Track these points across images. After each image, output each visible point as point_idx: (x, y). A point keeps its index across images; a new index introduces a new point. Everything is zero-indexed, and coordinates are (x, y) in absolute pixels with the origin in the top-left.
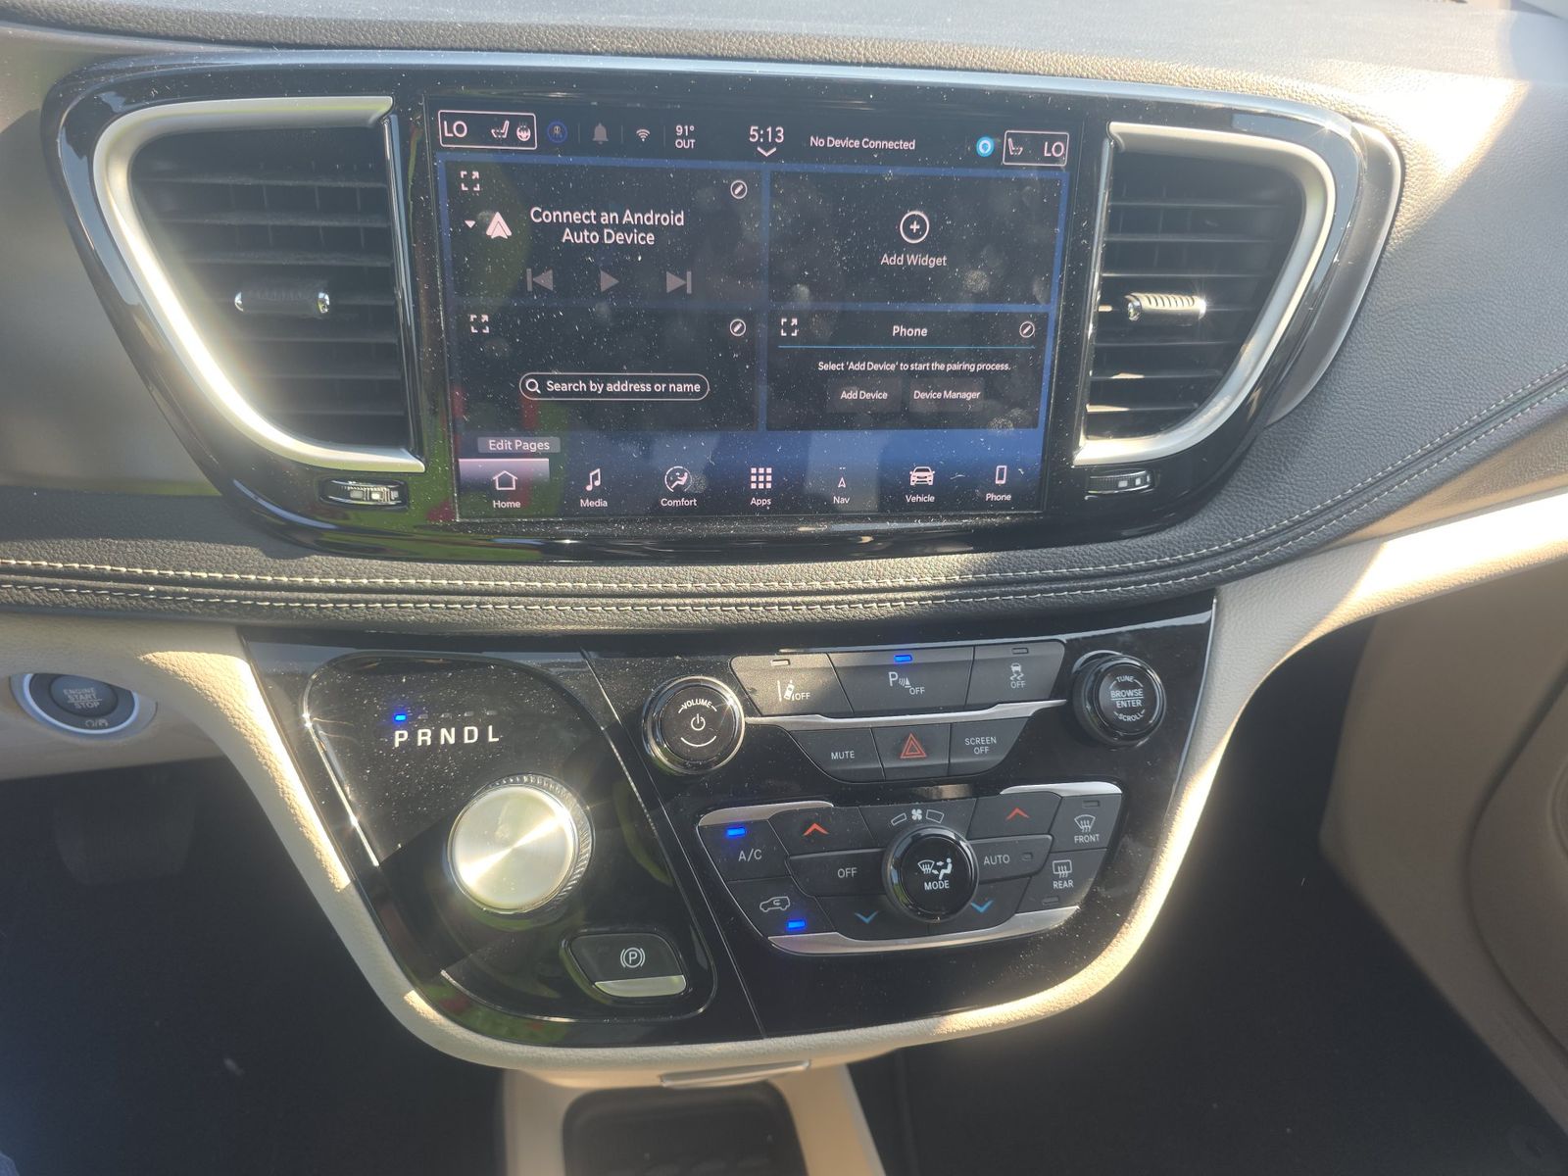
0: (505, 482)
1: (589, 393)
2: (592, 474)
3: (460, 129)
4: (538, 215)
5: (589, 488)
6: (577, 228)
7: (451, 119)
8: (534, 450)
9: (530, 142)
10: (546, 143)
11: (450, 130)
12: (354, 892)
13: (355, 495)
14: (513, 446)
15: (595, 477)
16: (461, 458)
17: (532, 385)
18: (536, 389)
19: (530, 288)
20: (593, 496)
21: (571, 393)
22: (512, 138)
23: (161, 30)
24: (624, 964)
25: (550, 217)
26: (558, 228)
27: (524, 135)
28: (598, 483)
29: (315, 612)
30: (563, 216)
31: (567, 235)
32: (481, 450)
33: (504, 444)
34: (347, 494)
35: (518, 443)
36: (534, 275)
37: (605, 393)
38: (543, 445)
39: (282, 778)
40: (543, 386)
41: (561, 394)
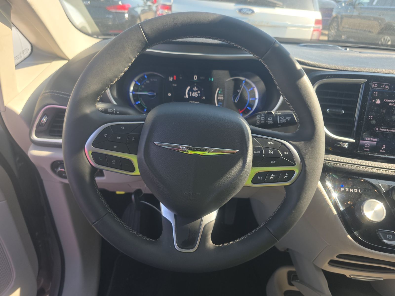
0: (368, 145)
1: (387, 131)
2: (384, 146)
3: (376, 85)
4: (386, 100)
5: (382, 148)
6: (392, 103)
7: (375, 84)
8: (374, 140)
9: (387, 88)
10: (390, 88)
11: (374, 85)
12: (337, 215)
13: (341, 145)
14: (371, 139)
15: (384, 147)
16: (361, 140)
17: (377, 129)
18: (378, 130)
19: (381, 112)
20: (383, 150)
21: (384, 131)
22: (385, 87)
23: (324, 67)
24: (388, 238)
25: (388, 101)
26: (389, 103)
27: (387, 87)
28: (384, 148)
29: (330, 165)
30: (390, 101)
31: (390, 104)
32: (365, 139)
33: (369, 139)
34: (340, 145)
35: (372, 139)
36: (382, 110)
37: (390, 132)
38: (376, 140)
39: (323, 193)
40: (379, 129)
41: (382, 131)
